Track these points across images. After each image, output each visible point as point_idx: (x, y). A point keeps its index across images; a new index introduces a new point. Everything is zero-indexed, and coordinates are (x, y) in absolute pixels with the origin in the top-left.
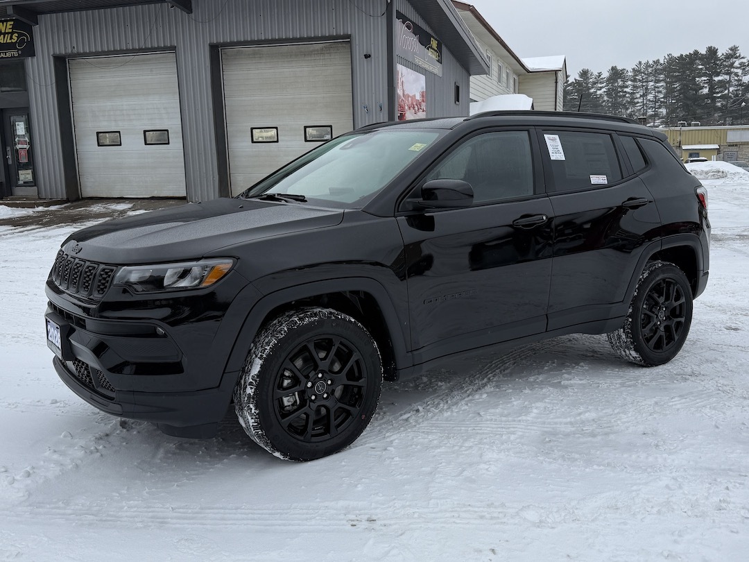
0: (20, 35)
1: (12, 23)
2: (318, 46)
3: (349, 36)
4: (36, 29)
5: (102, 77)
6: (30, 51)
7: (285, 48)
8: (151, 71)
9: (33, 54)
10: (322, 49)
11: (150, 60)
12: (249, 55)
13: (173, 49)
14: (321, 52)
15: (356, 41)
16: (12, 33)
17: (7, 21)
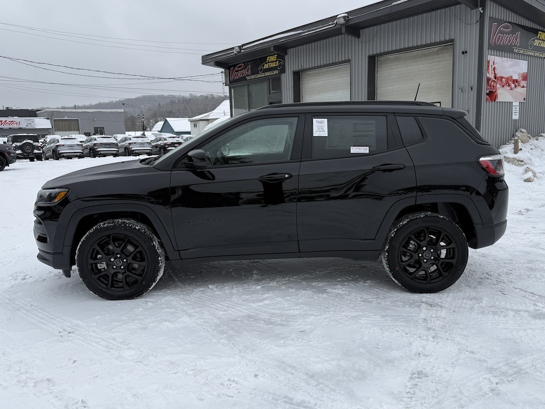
0: (280, 61)
1: (276, 55)
2: (435, 49)
3: (452, 41)
4: (286, 57)
5: (316, 82)
6: (283, 71)
7: (415, 53)
8: (340, 76)
9: (284, 72)
10: (438, 51)
11: (339, 69)
12: (393, 60)
13: (349, 61)
14: (437, 53)
15: (457, 43)
16: (276, 61)
17: (274, 55)
